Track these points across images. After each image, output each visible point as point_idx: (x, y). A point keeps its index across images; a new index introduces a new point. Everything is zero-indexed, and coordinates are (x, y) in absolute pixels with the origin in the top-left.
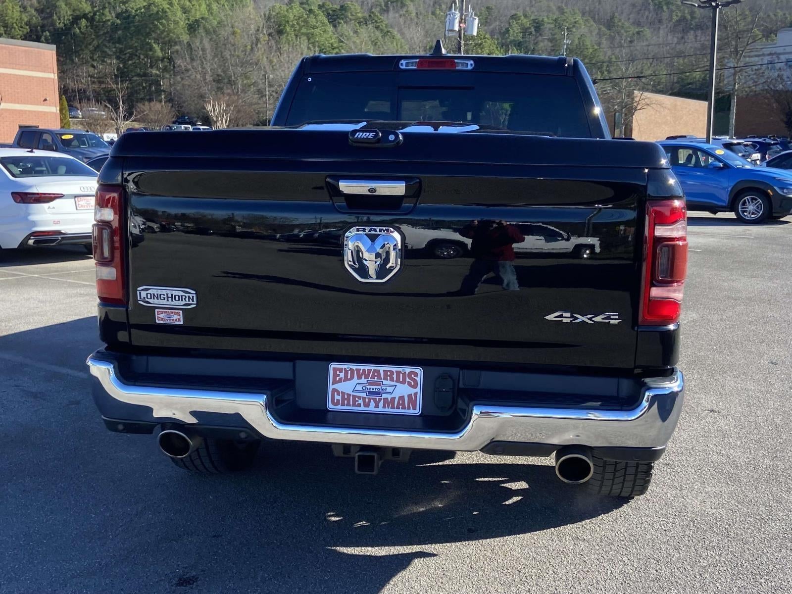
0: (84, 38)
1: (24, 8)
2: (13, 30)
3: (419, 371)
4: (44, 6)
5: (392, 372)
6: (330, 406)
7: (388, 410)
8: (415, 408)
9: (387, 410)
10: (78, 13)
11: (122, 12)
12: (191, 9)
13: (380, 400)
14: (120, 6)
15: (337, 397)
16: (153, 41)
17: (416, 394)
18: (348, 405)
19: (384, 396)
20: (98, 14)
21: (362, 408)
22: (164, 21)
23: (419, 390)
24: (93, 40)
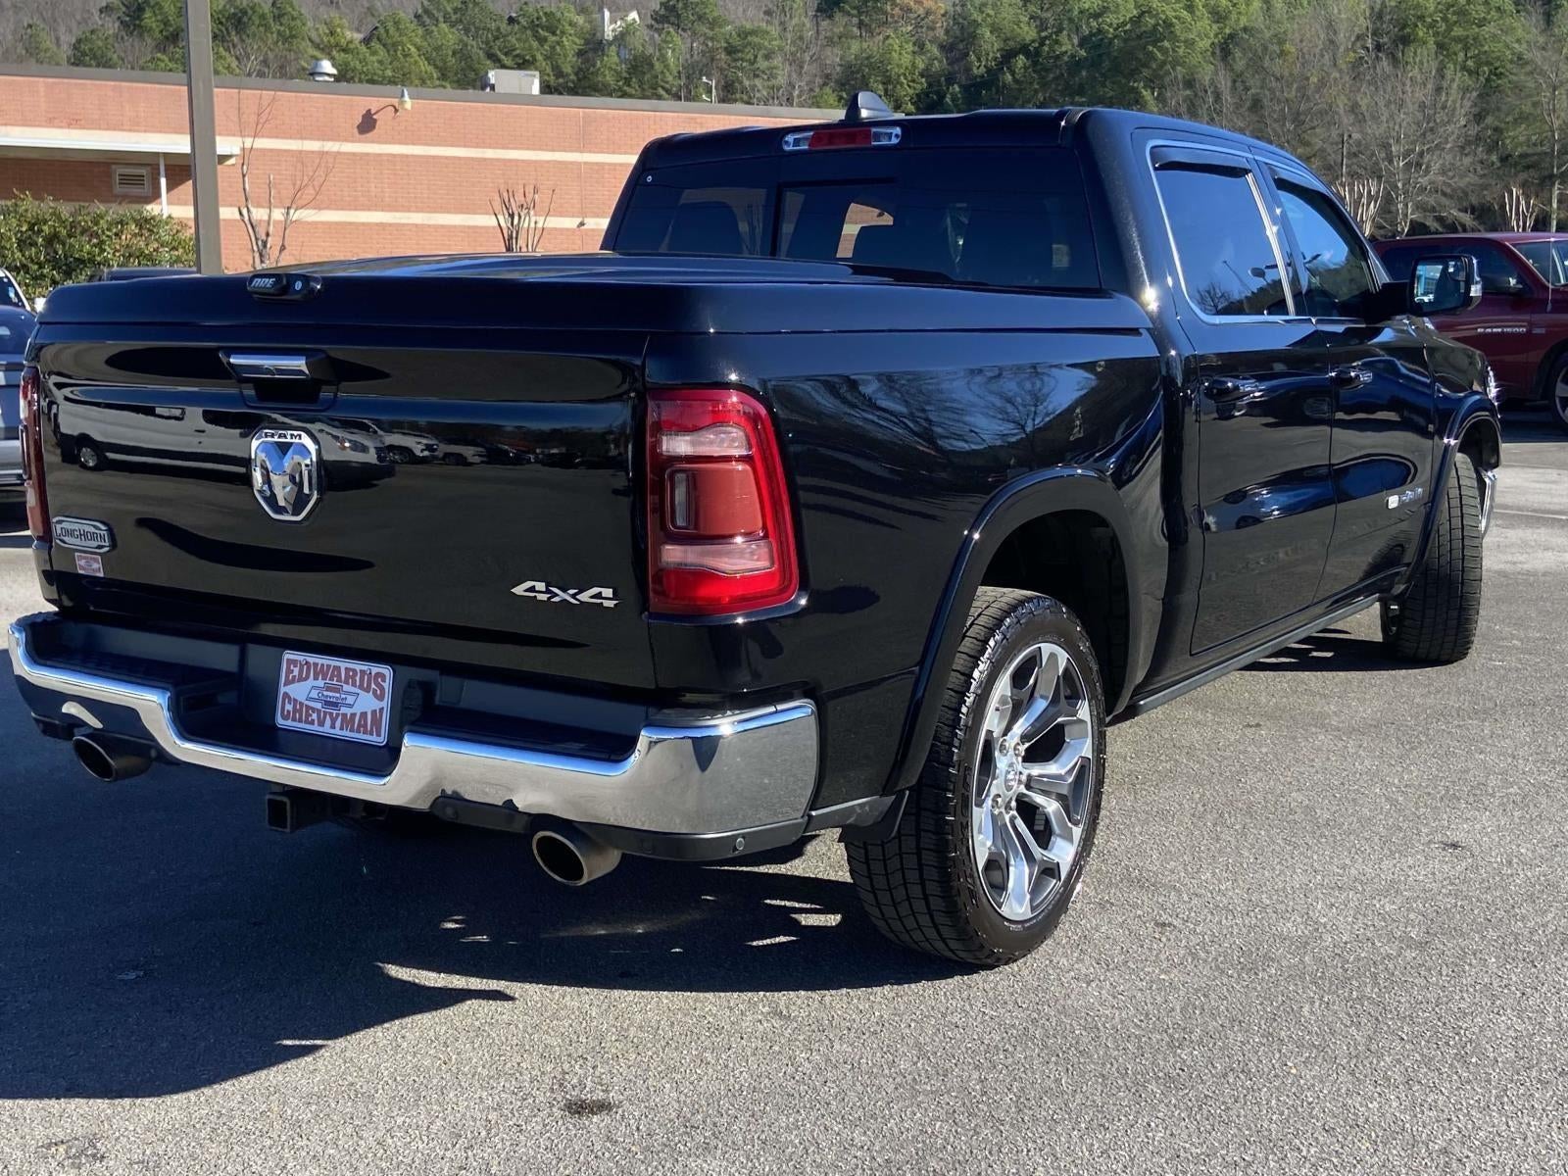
0: (1020, 90)
1: (920, 46)
2: (899, 87)
3: (387, 671)
4: (956, 38)
5: (354, 671)
6: (280, 722)
7: (347, 734)
8: (379, 735)
9: (344, 733)
10: (1011, 43)
11: (1092, 35)
12: (1230, 12)
13: (338, 715)
14: (1088, 24)
15: (289, 707)
16: (1142, 84)
17: (382, 709)
18: (300, 721)
19: (344, 710)
20: (1047, 42)
21: (315, 728)
22: (1166, 44)
23: (386, 703)
24: (1036, 91)
